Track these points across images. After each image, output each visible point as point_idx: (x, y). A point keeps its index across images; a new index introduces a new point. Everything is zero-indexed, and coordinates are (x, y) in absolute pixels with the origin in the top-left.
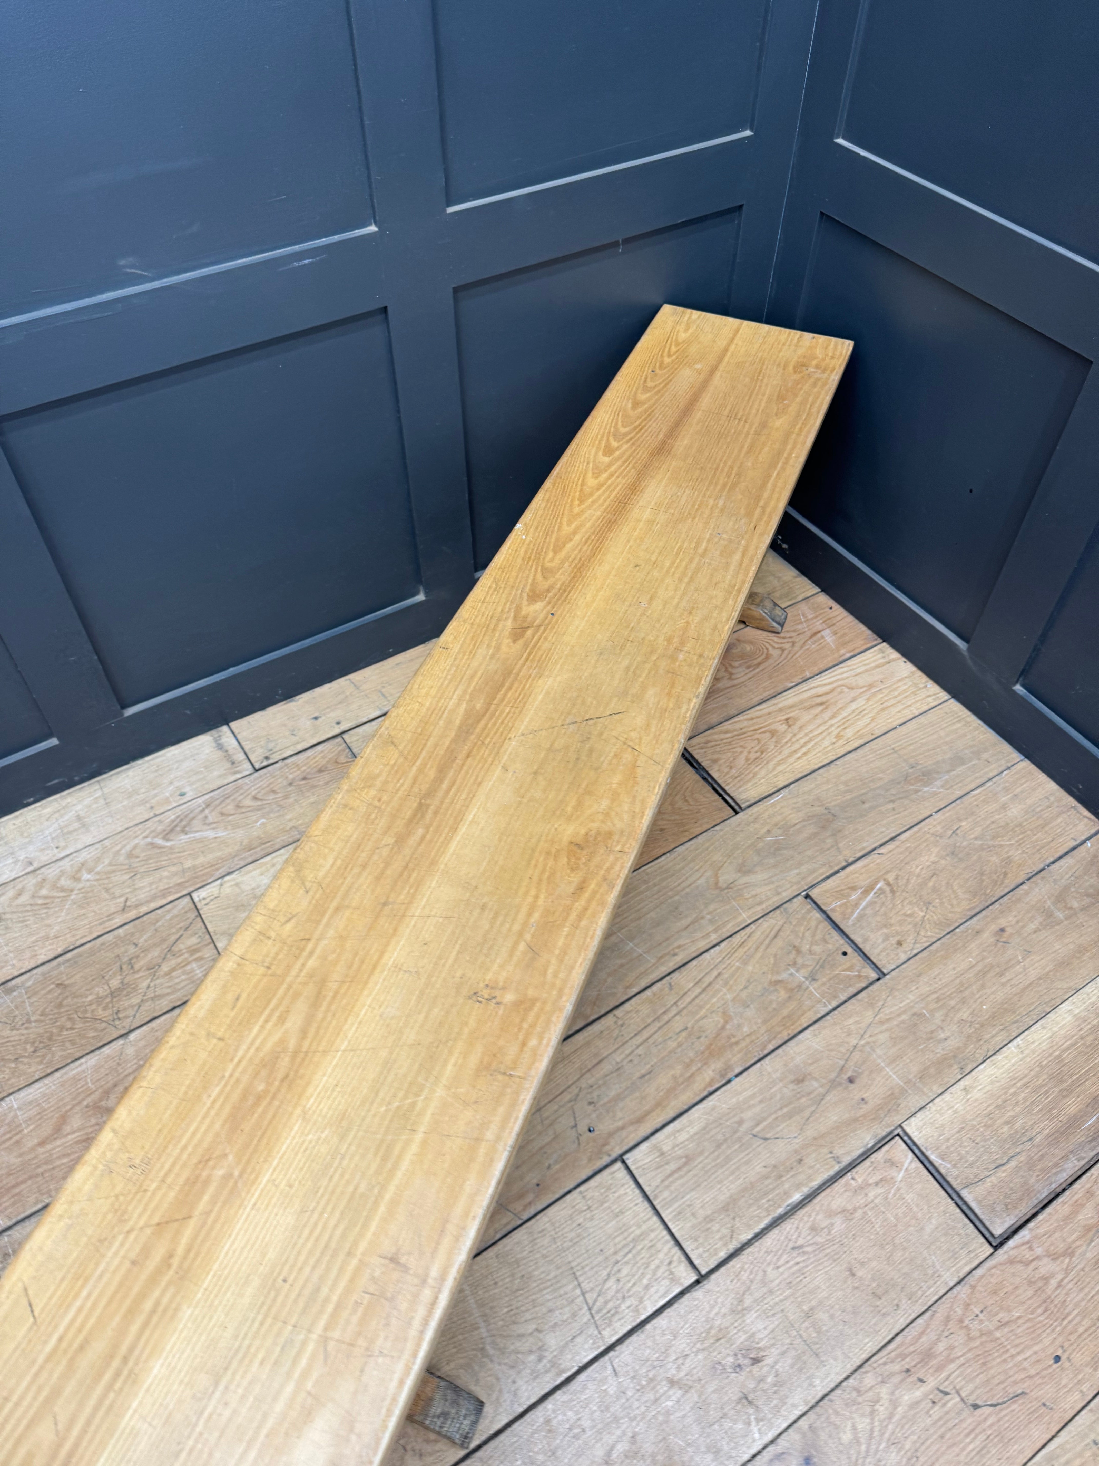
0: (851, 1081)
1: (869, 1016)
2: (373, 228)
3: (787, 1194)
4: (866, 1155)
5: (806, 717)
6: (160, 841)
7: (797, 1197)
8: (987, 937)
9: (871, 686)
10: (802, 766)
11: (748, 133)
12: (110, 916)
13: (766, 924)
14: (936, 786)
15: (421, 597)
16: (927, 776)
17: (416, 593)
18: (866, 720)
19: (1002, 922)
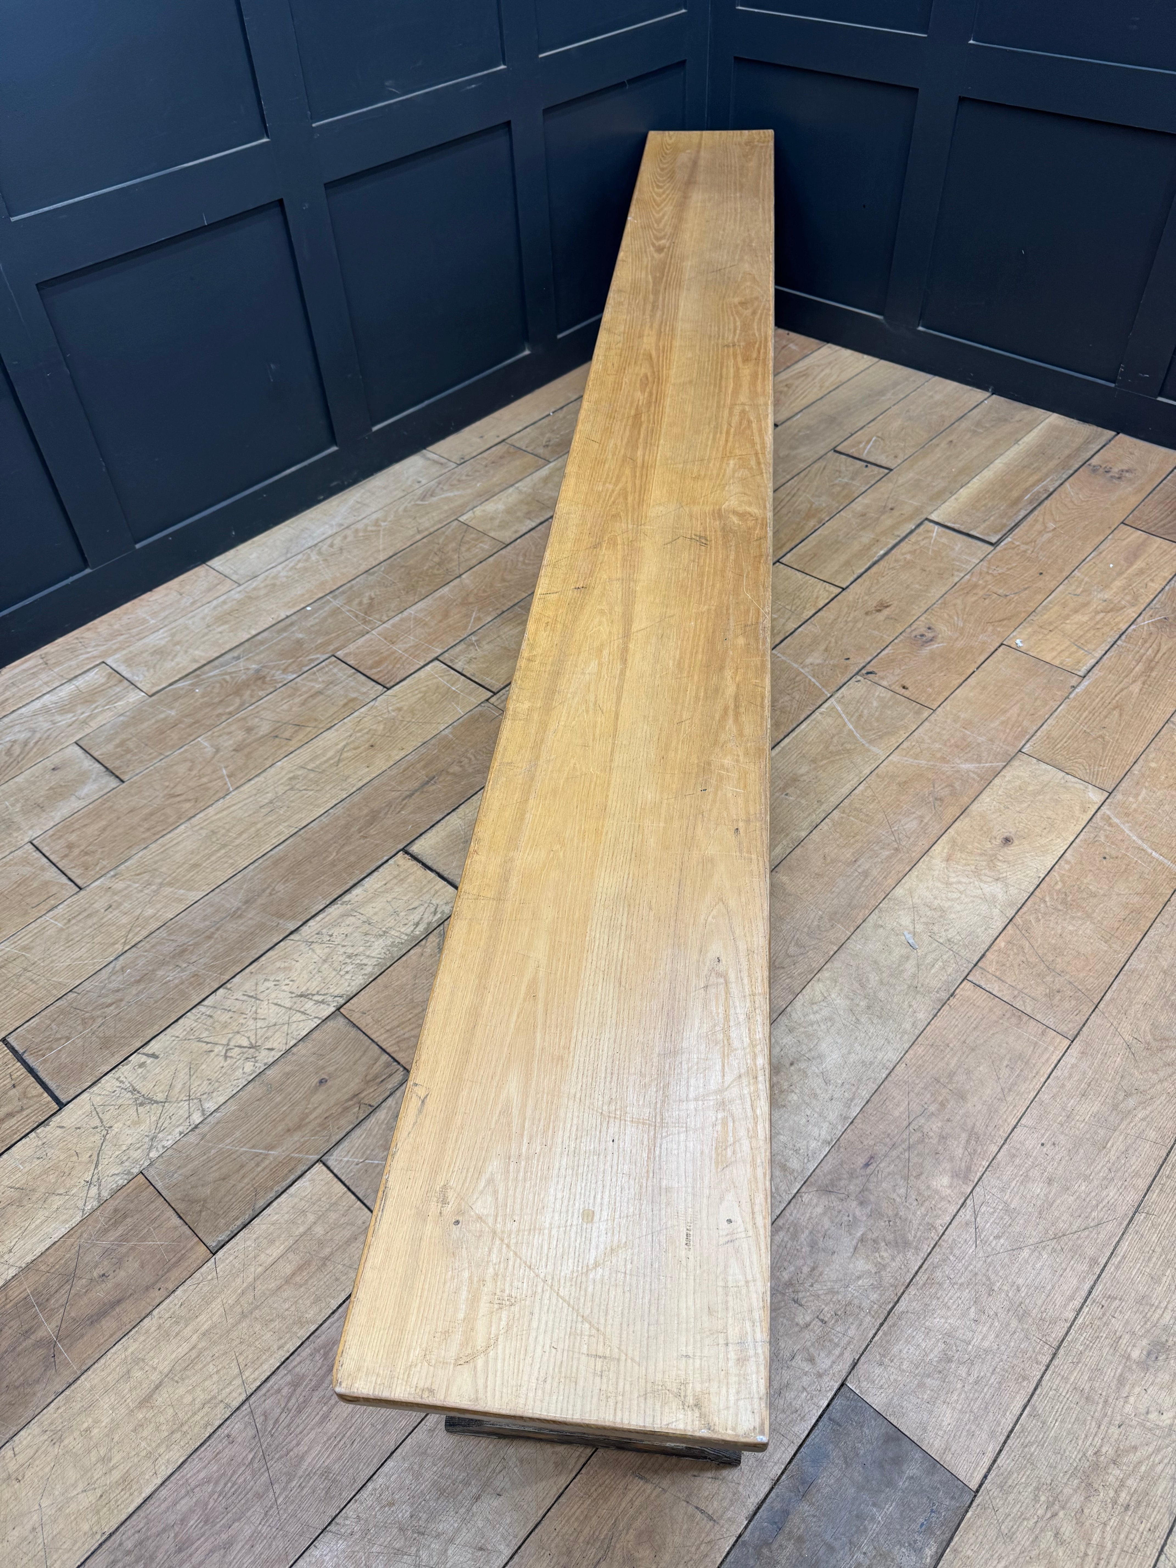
0: (892, 509)
1: (891, 485)
2: (503, 67)
3: (876, 553)
4: (912, 532)
5: (797, 382)
6: (419, 502)
7: (882, 552)
8: (944, 445)
9: (830, 363)
10: (805, 402)
11: (684, 11)
12: (413, 536)
13: (816, 466)
14: (889, 395)
15: (527, 352)
16: (882, 393)
17: (523, 350)
18: (835, 377)
19: (950, 439)
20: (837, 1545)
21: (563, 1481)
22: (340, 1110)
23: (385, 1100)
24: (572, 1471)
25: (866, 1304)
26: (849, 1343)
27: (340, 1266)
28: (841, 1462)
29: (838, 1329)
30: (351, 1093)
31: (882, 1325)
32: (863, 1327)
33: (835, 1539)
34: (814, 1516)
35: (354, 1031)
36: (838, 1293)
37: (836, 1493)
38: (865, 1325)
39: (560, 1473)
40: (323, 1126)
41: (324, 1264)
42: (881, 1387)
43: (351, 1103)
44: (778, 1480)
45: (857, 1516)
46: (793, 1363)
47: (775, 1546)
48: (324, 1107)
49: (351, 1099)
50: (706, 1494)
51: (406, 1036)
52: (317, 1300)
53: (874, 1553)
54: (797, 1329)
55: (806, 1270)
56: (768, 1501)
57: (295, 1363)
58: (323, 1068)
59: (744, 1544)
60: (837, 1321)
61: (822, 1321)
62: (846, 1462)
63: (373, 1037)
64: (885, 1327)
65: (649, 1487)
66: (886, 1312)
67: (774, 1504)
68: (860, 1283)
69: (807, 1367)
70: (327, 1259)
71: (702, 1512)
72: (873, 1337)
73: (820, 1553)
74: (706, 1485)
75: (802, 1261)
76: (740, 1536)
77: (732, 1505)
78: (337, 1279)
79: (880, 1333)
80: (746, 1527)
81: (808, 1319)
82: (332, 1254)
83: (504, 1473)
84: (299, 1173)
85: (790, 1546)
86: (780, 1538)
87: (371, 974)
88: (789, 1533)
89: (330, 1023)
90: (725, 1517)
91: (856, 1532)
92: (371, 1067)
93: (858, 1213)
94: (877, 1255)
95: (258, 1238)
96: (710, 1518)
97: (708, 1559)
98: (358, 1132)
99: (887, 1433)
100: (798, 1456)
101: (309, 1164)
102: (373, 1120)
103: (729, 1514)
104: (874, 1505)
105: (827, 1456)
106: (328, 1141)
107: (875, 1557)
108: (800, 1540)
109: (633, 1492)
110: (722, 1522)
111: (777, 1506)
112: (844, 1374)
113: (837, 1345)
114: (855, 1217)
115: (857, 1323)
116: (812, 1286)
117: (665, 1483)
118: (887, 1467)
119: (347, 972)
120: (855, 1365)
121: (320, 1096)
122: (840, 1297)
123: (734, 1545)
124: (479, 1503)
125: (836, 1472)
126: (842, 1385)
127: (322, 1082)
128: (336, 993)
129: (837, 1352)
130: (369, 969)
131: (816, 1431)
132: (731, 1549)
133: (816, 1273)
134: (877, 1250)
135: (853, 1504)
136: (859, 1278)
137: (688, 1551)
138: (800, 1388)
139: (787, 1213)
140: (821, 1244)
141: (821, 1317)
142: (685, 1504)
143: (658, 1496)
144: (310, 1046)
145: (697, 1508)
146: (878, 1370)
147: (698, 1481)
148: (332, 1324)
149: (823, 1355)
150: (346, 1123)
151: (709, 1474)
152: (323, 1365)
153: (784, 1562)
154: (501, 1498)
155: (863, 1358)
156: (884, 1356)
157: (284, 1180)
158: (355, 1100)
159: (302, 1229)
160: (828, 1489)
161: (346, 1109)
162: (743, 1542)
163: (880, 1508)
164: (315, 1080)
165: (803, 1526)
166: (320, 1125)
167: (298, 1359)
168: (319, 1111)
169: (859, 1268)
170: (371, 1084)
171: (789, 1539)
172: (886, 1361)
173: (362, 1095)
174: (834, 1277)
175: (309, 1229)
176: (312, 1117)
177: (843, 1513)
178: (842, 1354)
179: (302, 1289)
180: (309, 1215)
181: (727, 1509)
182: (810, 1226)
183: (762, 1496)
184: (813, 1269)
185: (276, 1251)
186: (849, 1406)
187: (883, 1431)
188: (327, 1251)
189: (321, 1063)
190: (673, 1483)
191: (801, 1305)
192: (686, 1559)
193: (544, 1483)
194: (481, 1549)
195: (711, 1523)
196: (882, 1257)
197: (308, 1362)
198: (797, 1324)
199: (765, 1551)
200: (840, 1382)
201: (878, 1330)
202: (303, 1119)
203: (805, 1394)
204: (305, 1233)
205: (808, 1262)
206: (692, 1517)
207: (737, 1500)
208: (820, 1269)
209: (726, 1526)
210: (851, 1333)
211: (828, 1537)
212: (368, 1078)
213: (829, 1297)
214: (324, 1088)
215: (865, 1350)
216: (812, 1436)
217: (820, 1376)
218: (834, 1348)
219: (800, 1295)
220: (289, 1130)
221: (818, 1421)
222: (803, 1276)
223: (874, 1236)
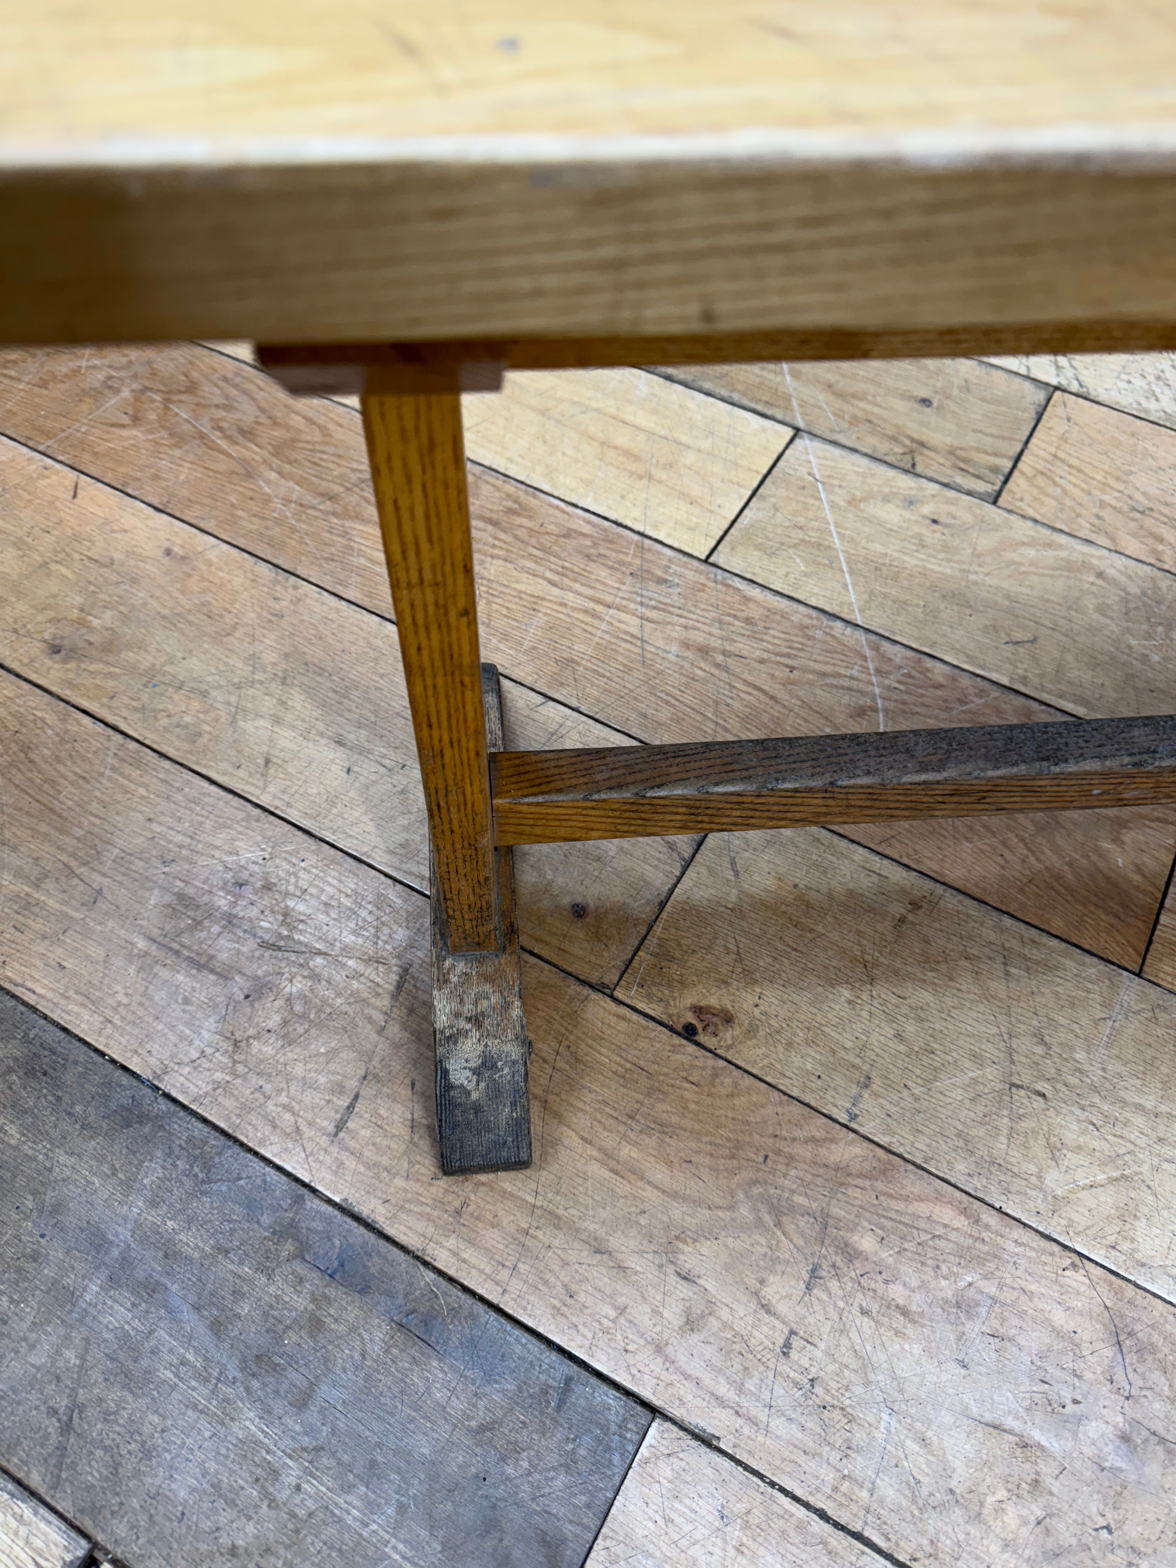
20: (312, 1415)
21: (379, 859)
22: (890, 433)
23: (931, 480)
24: (398, 869)
25: (859, 1465)
26: (753, 1422)
27: (644, 495)
28: (481, 1415)
29: (779, 1391)
30: (924, 438)
31: (823, 1515)
32: (801, 1459)
33: (322, 1410)
34: (363, 1355)
35: (1031, 415)
36: (867, 1383)
37: (416, 1408)
38: (809, 1465)
39: (392, 853)
40: (855, 420)
41: (641, 477)
42: (669, 1520)
43: (907, 442)
44: (426, 1264)
45: (373, 1464)
46: (673, 1279)
47: (299, 1268)
48: (886, 414)
49: (913, 440)
50: (382, 1112)
51: (1058, 479)
52: (587, 483)
53: (301, 1513)
54: (752, 1282)
55: (897, 1293)
56: (382, 1242)
57: (492, 480)
58: (949, 397)
59: (298, 1201)
60: (798, 1386)
61: (787, 1345)
62: (483, 1428)
63: (1033, 440)
64: (819, 1526)
65: (385, 1002)
66: (857, 1527)
67: (376, 1259)
68: (913, 1446)
69: (673, 1315)
70: (650, 478)
71: (351, 1108)
72: (782, 1490)
73: (293, 1375)
74: (399, 1108)
75: (915, 1283)
76: (314, 1191)
77: (368, 1166)
78: (623, 497)
79: (801, 1512)
80: (329, 1201)
81: (782, 1308)
82: (660, 482)
83: (383, 770)
84: (769, 412)
85: (300, 1302)
86: (315, 1276)
87: (1146, 411)
88: (326, 1298)
89: (1027, 385)
90: (344, 1156)
91: (340, 1462)
92: (978, 450)
93: (1093, 1429)
94: (1002, 1494)
95: (655, 395)
96: (340, 1126)
97: (268, 1129)
98: (865, 461)
99: (564, 1541)
100: (480, 1308)
101: (788, 419)
102: (891, 473)
103: (351, 1163)
104: (402, 1509)
105: (489, 1379)
106: (832, 431)
107: (293, 1515)
108: (316, 1325)
109: (373, 976)
110: (334, 1149)
111: (375, 1265)
112: (676, 1412)
113: (740, 1389)
114: (1080, 1420)
115: (810, 1445)
116: (864, 1312)
117: (395, 1031)
118: (489, 1544)
119: (1129, 382)
120: (707, 1441)
121: (901, 406)
122: (858, 1390)
123: (297, 1180)
124: (333, 745)
125: (458, 1405)
126: (654, 1411)
127: (926, 402)
128: (1081, 378)
129: (724, 1390)
130: (1152, 405)
131: (535, 1346)
132: (288, 1174)
133: (899, 1321)
134: (1014, 1493)
135: (396, 1453)
136: (923, 1441)
137: (279, 1091)
138: (621, 1301)
139: (1018, 1233)
140: (973, 1329)
141: (796, 1343)
142: (362, 1073)
143: (369, 1019)
144: (978, 373)
145: (357, 1097)
146: (707, 1508)
147: (405, 1092)
148: (557, 508)
149: (709, 1352)
150: (870, 443)
151: (419, 1114)
152: (498, 512)
153: (272, 1290)
154: (343, 774)
155: (726, 1463)
156: (746, 1526)
157: (752, 400)
158: (914, 446)
159: (684, 439)
160: (421, 1385)
161: (894, 439)
162: (302, 1197)
163: (396, 1527)
164: (924, 393)
165: (341, 1328)
166: (854, 417)
167: (499, 483)
168: (876, 410)
169: (947, 1442)
170: (952, 458)
171: (314, 1300)
172: (736, 1533)
173: (926, 452)
174: (903, 1368)
175: (688, 447)
176: (862, 405)
177: (375, 1425)
178: (721, 1402)
179: (598, 463)
180: (710, 440)
181: (357, 1155)
182: (1007, 1296)
183: (390, 1231)
184: (905, 1312)
185: (643, 420)
186: (605, 1429)
187: (569, 1529)
188: (663, 475)
189: (955, 392)
190: (396, 1046)
191: (809, 1288)
192: (268, 1087)
193: (374, 830)
194: (267, 762)
195: (331, 1129)
196: (999, 1509)
197: (497, 494)
198: (762, 1282)
199: (288, 1247)
200: (657, 1402)
201: (807, 1506)
202: (854, 396)
203: (612, 1314)
204: (680, 444)
205: (917, 1297)
206: (340, 1090)
207: (376, 1176)
208: (910, 1330)
209: (328, 1160)
210: (778, 1424)
211: (324, 1391)
212: (958, 452)
213: (849, 1359)
214: (917, 406)
215: (747, 1468)
216: (525, 1338)
217: (659, 1349)
218: (732, 1383)
219: (834, 1285)
220: (830, 386)
221: (561, 1350)
222: (880, 1287)
223: (1048, 1481)
